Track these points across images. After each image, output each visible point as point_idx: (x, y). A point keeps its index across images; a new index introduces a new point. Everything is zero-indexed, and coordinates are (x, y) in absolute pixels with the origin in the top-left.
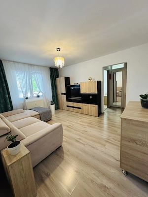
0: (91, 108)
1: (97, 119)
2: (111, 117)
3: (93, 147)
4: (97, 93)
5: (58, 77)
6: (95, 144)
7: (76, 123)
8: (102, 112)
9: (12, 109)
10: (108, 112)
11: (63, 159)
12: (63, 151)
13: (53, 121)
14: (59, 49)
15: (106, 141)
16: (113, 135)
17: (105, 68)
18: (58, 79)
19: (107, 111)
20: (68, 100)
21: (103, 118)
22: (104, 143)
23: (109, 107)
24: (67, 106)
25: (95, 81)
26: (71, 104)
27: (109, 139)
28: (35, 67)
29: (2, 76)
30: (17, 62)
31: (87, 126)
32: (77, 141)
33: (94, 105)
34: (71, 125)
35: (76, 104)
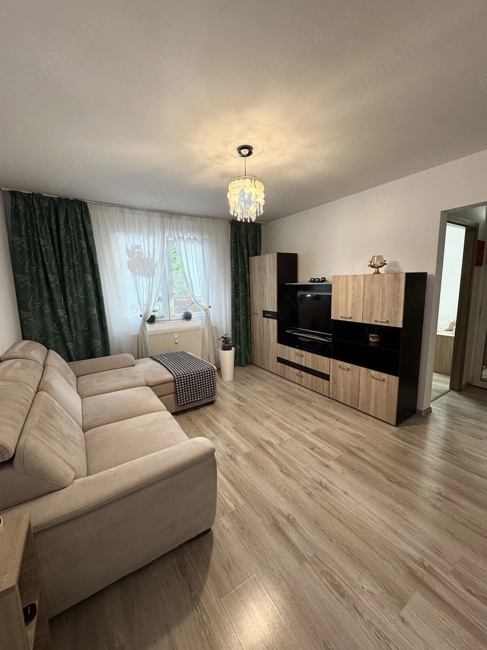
0: (368, 385)
1: (389, 434)
2: (465, 442)
3: (338, 587)
4: (400, 325)
5: (257, 253)
6: (353, 573)
7: (296, 436)
8: (422, 406)
9: (106, 352)
10: (453, 414)
11: (195, 599)
12: (207, 561)
13: (218, 409)
14: (246, 150)
15: (412, 573)
16: (456, 551)
17: (451, 217)
18: (255, 260)
19: (449, 406)
20: (284, 339)
21: (423, 435)
22: (401, 582)
23: (459, 385)
24: (280, 360)
25: (396, 275)
26: (292, 354)
27: (430, 570)
28: (184, 221)
29: (85, 251)
30: (130, 208)
31: (339, 460)
32: (277, 527)
33: (385, 376)
34: (275, 442)
35: (308, 359)
